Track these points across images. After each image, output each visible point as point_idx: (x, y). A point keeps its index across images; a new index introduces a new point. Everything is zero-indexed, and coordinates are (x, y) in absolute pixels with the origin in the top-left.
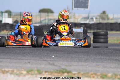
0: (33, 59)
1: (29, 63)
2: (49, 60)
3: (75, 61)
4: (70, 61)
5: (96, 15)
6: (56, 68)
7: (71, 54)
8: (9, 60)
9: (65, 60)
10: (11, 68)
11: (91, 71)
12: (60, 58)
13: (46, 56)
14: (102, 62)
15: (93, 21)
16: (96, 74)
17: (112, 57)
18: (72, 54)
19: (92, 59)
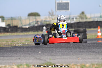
0: (23, 55)
1: (19, 59)
2: (36, 55)
3: (58, 55)
4: (54, 55)
5: (76, 15)
6: (42, 62)
7: (54, 49)
8: (2, 57)
9: (50, 55)
10: (4, 64)
11: (72, 63)
12: (46, 53)
13: (33, 52)
14: (82, 54)
15: (74, 20)
16: (76, 65)
17: (90, 50)
18: (56, 49)
19: (73, 52)
